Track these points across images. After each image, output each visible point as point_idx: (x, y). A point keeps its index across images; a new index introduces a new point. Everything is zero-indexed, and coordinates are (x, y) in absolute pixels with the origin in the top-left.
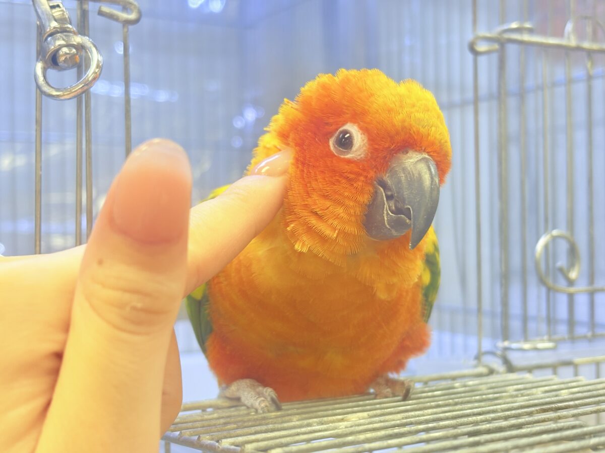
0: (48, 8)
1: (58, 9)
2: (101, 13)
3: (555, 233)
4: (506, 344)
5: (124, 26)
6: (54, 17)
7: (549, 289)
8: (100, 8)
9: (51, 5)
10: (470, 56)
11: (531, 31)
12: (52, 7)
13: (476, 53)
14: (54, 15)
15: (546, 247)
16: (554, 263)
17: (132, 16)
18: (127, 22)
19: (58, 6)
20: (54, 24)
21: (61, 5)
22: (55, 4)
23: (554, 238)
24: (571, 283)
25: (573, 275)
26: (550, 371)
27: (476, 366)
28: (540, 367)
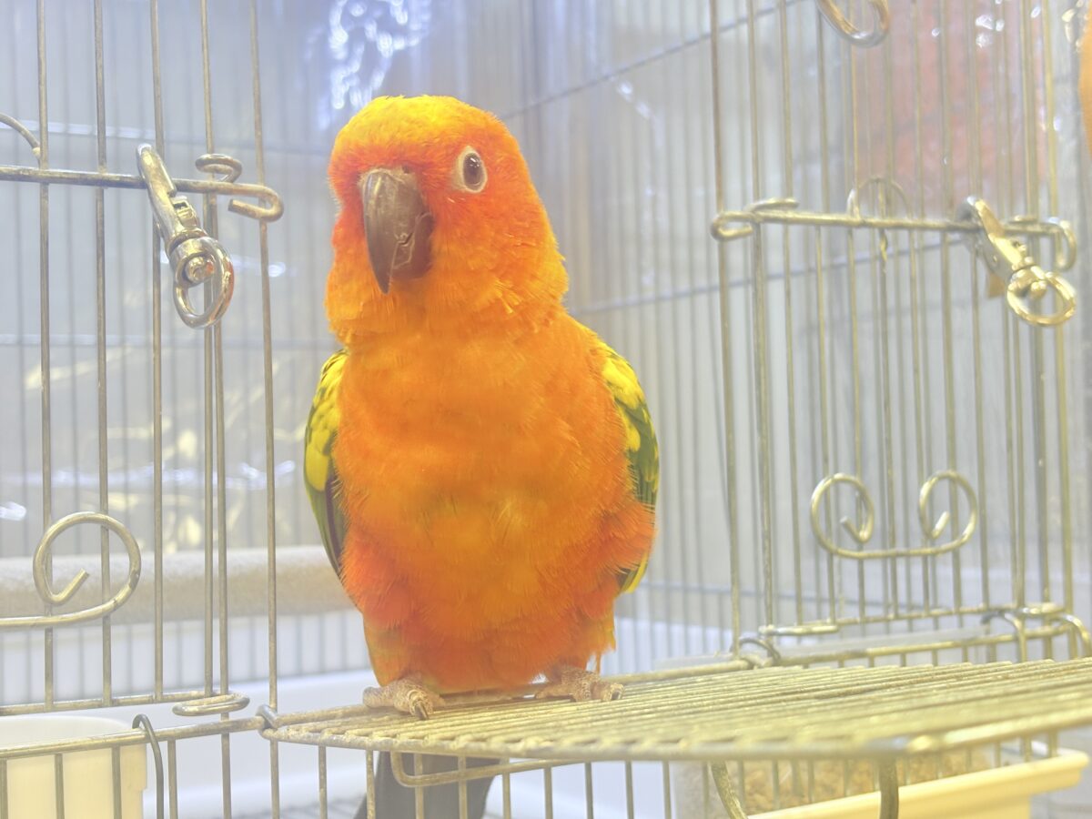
0: (172, 208)
1: (183, 209)
2: (232, 208)
3: (838, 476)
4: (771, 628)
5: (261, 224)
6: (179, 218)
7: (831, 554)
8: (231, 201)
9: (175, 203)
10: (715, 243)
11: (793, 206)
12: (177, 206)
13: (722, 239)
14: (180, 215)
15: (825, 493)
16: (838, 516)
17: (272, 211)
18: (267, 219)
19: (184, 205)
20: (180, 228)
21: (187, 204)
22: (180, 202)
23: (837, 483)
24: (861, 544)
25: (864, 534)
26: (836, 664)
27: (731, 659)
28: (819, 660)
